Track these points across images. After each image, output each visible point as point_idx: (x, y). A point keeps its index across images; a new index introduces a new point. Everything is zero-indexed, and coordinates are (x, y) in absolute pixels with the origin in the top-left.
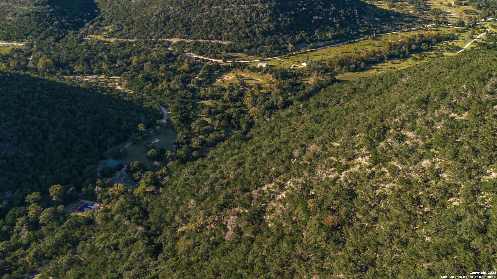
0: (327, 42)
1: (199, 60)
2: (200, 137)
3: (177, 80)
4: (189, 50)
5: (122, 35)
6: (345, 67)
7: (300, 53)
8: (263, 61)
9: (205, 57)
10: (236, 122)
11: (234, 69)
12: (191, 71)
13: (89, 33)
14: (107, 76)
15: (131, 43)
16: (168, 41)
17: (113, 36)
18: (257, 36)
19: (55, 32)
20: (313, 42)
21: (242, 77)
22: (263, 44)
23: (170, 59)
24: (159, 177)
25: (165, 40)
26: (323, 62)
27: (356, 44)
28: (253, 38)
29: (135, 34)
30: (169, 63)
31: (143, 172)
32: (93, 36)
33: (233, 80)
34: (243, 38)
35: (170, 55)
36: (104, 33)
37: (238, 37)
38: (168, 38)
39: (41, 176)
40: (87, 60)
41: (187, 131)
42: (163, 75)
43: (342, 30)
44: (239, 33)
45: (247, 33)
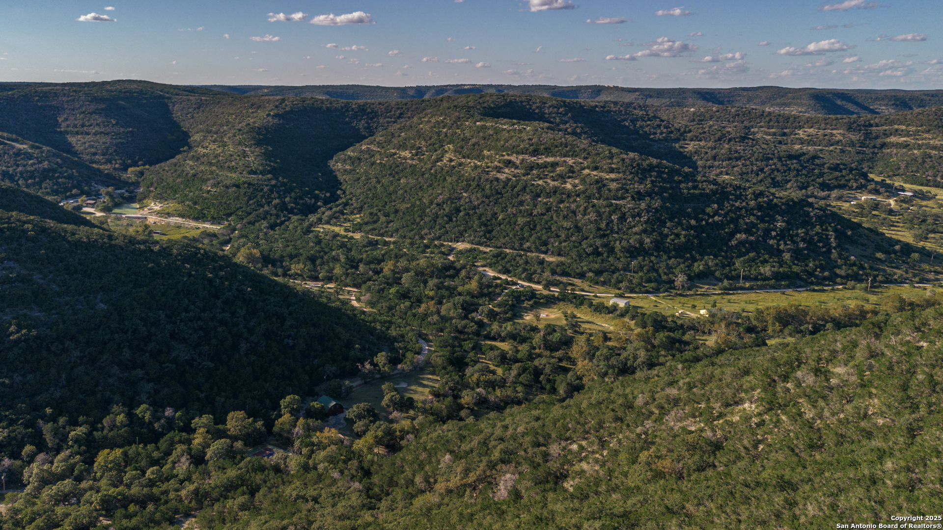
0: (759, 283)
1: (499, 281)
2: (478, 390)
3: (454, 304)
4: (484, 263)
5: (374, 229)
6: (790, 327)
7: (700, 295)
8: (621, 296)
9: (510, 277)
10: (549, 381)
11: (561, 303)
12: (482, 295)
13: (323, 222)
14: (339, 285)
15: (386, 243)
16: (450, 246)
17: (360, 229)
18: (616, 254)
19: (271, 215)
20: (729, 278)
21: (575, 317)
22: (626, 269)
23: (448, 273)
24: (398, 433)
25: (446, 243)
26: (745, 314)
27: (825, 294)
28: (608, 257)
29: (397, 230)
30: (445, 278)
31: (374, 422)
32: (327, 227)
33: (558, 319)
34: (589, 255)
35: (450, 266)
36: (345, 225)
37: (578, 251)
38: (451, 241)
39: (218, 398)
40: (312, 260)
41: (457, 378)
42: (431, 293)
43: (797, 265)
44: (581, 244)
45: (598, 248)
